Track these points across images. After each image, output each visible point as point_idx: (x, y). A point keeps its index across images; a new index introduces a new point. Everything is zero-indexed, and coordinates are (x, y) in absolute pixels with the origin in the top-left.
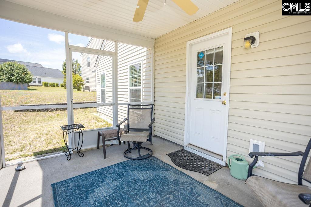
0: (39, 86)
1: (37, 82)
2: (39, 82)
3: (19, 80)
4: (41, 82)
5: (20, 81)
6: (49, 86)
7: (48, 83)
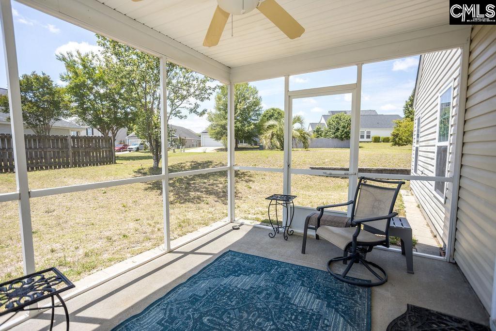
0: (368, 142)
1: (365, 137)
2: (368, 137)
3: (344, 135)
4: (371, 137)
5: (345, 137)
6: (380, 142)
7: (379, 138)
